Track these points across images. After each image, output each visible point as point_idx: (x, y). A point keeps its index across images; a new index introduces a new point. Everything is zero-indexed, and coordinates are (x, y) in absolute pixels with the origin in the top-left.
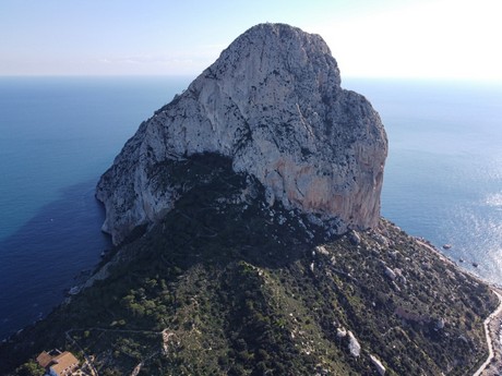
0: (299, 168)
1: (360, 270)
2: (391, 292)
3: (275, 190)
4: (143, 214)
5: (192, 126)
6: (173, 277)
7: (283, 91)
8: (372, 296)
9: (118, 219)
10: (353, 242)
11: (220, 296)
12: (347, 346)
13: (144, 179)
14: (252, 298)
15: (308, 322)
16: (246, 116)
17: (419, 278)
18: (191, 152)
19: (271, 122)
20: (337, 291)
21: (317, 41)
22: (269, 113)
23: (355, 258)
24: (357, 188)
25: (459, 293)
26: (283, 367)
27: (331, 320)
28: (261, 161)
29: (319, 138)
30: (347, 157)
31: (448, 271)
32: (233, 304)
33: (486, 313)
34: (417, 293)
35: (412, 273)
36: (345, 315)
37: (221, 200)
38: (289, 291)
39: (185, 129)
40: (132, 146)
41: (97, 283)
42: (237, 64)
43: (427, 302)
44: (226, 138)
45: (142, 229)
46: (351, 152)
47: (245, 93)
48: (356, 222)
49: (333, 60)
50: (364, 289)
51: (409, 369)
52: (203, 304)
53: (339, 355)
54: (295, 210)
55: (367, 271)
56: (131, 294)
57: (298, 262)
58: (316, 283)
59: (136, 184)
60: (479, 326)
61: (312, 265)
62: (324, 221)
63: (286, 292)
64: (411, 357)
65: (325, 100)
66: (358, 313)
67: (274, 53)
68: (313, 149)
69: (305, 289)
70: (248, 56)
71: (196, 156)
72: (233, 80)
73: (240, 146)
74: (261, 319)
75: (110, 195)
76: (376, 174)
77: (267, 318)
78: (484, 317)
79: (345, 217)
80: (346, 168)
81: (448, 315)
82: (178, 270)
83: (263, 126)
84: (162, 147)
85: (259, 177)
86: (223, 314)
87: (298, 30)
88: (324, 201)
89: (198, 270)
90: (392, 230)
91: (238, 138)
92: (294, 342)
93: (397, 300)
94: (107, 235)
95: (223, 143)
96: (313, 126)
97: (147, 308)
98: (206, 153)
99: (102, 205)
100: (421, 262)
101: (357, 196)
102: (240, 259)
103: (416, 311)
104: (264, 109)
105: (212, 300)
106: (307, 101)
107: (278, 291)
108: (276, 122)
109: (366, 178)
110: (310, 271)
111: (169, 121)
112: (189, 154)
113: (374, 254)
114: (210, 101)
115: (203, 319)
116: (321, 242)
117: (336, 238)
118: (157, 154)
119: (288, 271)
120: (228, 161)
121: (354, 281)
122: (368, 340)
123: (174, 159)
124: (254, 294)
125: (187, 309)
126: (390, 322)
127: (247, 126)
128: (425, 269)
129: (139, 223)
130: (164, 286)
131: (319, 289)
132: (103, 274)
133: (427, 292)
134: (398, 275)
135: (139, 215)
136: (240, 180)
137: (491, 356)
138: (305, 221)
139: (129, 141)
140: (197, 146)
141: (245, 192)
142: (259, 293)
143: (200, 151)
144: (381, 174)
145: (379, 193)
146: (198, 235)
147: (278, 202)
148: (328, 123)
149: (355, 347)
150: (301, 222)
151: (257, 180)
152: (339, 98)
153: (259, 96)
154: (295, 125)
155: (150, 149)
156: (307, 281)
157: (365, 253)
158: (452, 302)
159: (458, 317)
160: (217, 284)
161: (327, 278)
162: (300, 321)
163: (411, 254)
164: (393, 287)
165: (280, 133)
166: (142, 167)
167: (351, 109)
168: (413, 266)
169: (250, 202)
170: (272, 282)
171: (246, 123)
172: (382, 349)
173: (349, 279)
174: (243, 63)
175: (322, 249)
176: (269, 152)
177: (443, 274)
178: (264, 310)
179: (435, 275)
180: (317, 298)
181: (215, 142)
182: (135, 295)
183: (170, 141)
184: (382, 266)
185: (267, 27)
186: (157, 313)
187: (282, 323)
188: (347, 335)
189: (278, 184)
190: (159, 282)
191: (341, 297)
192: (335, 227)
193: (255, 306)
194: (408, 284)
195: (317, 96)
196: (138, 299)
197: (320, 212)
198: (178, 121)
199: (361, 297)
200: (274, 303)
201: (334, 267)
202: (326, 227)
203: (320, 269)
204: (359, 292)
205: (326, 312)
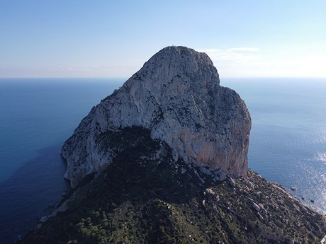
0: (194, 137)
1: (236, 205)
2: (257, 220)
3: (178, 151)
4: (92, 167)
5: (125, 109)
6: (111, 210)
7: (183, 87)
8: (245, 223)
9: (76, 169)
10: (231, 185)
11: (142, 223)
13: (93, 143)
14: (163, 224)
15: (201, 242)
16: (159, 103)
17: (275, 210)
18: (124, 126)
19: (176, 107)
20: (221, 219)
21: (204, 57)
22: (174, 101)
23: (232, 196)
24: (232, 150)
25: (303, 221)
27: (217, 240)
28: (169, 132)
29: (206, 117)
30: (225, 129)
31: (295, 205)
32: (151, 228)
33: (322, 234)
34: (274, 221)
35: (271, 207)
36: (227, 237)
37: (143, 157)
38: (189, 220)
39: (120, 111)
40: (86, 122)
41: (59, 214)
42: (154, 71)
43: (282, 227)
44: (146, 117)
45: (91, 177)
46: (228, 126)
47: (159, 88)
48: (232, 172)
49: (215, 69)
50: (239, 218)
52: (130, 228)
54: (192, 164)
55: (240, 206)
56: (82, 221)
57: (194, 199)
58: (207, 213)
59: (88, 147)
61: (204, 202)
62: (211, 172)
63: (187, 220)
65: (210, 93)
66: (235, 234)
67: (177, 64)
68: (203, 124)
69: (199, 218)
70: (161, 66)
71: (127, 129)
72: (152, 81)
73: (156, 122)
74: (170, 239)
75: (71, 154)
76: (244, 140)
77: (174, 238)
78: (321, 238)
79: (224, 168)
80: (224, 136)
81: (296, 236)
82: (114, 205)
83: (170, 109)
84: (106, 123)
85: (167, 142)
86: (144, 235)
87: (192, 50)
88: (211, 158)
89: (127, 205)
90: (256, 178)
91: (155, 117)
93: (261, 226)
94: (68, 181)
95: (145, 120)
96: (202, 110)
97: (93, 231)
98: (134, 127)
99: (65, 160)
100: (276, 199)
101: (232, 155)
102: (156, 197)
103: (274, 234)
104: (171, 99)
105: (136, 226)
106: (198, 93)
107: (181, 220)
108: (179, 107)
109: (238, 143)
110: (202, 205)
111: (110, 106)
112: (122, 127)
113: (244, 193)
114: (136, 93)
115: (130, 239)
116: (209, 186)
117: (219, 183)
118: (102, 128)
119: (188, 206)
120: (148, 132)
121: (232, 213)
123: (113, 130)
124: (165, 221)
125: (119, 232)
126: (257, 241)
127: (160, 110)
128: (279, 204)
129: (89, 173)
130: (105, 216)
131: (209, 218)
132: (63, 208)
133: (282, 220)
134: (261, 208)
135: (89, 168)
136: (155, 144)
138: (199, 171)
139: (84, 119)
140: (128, 122)
141: (159, 152)
142: (168, 221)
143: (130, 125)
144: (247, 140)
145: (246, 153)
146: (128, 181)
147: (180, 159)
148: (212, 107)
150: (196, 172)
151: (167, 145)
152: (219, 92)
153: (168, 91)
154: (191, 109)
155: (98, 124)
156: (200, 212)
157: (238, 193)
158: (299, 227)
159: (303, 237)
160: (140, 214)
161: (214, 211)
162: (196, 240)
163: (270, 194)
164: (258, 216)
165: (181, 114)
166: (92, 136)
167: (227, 99)
168: (271, 202)
169: (162, 159)
170: (176, 213)
171: (160, 108)
173: (228, 211)
174: (158, 70)
175: (210, 190)
176: (175, 126)
177: (291, 207)
178: (172, 232)
179: (286, 208)
180: (207, 224)
181: (139, 119)
182: (85, 222)
183: (110, 119)
184: (250, 202)
185: (173, 48)
186: (99, 235)
189: (181, 147)
190: (101, 213)
191: (223, 223)
192: (218, 176)
193: (165, 229)
194: (268, 214)
195: (205, 91)
196: (86, 225)
197: (208, 166)
198: (116, 106)
199: (237, 223)
200: (178, 228)
201: (219, 202)
202: (213, 176)
203: (209, 204)
204: (235, 220)
205: (213, 234)
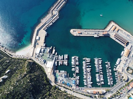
12: (5, 79)
26: (18, 93)
51: (7, 65)
53: (9, 80)
64: (3, 64)
92: (11, 92)
122: (1, 74)
149: (5, 77)
172: (3, 71)
187: (5, 97)
188: (2, 79)
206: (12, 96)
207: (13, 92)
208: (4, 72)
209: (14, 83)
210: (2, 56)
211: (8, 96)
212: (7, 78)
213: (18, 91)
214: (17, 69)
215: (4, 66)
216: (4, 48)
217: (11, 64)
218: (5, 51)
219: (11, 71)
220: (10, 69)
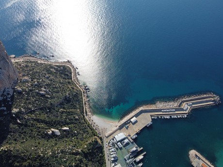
1: (33, 103)
8: (45, 108)
10: (20, 93)
12: (55, 135)
14: (13, 161)
15: (39, 143)
17: (50, 85)
20: (35, 120)
23: (27, 99)
27: (44, 132)
31: (51, 69)
33: (71, 76)
34: (54, 92)
35: (47, 85)
36: (45, 125)
38: (22, 141)
43: (59, 92)
50: (41, 109)
51: (72, 120)
53: (56, 140)
55: (36, 101)
57: (11, 125)
58: (26, 126)
60: (73, 83)
61: (19, 121)
62: (2, 96)
63: (22, 143)
64: (70, 115)
66: (47, 119)
69: (25, 132)
74: (27, 164)
77: (28, 161)
81: (66, 90)
90: (23, 69)
92: (44, 156)
93: (52, 101)
100: (45, 76)
103: (60, 99)
107: (19, 147)
109: (4, 62)
110: (19, 124)
113: (30, 90)
116: (9, 108)
117: (13, 97)
119: (12, 134)
121: (36, 110)
122: (57, 125)
124: (13, 159)
126: (57, 111)
128: (48, 78)
131: (29, 126)
133: (56, 88)
134: (45, 91)
137: (82, 91)
142: (15, 156)
149: (57, 132)
156: (23, 129)
157: (28, 93)
158: (63, 83)
161: (28, 119)
162: (37, 146)
163: (39, 76)
164: (47, 98)
170: (13, 146)
172: (62, 123)
173: (34, 111)
175: (15, 110)
177: (51, 73)
178: (23, 159)
179: (52, 77)
180: (32, 131)
184: (38, 93)
187: (34, 155)
188: (52, 131)
191: (38, 120)
193: (18, 162)
194: (49, 91)
199: (43, 112)
200: (23, 153)
201: (26, 112)
202: (5, 97)
203: (22, 119)
204: (41, 112)
205: (39, 132)
206: (40, 163)
207: (46, 160)
208: (62, 127)
209: (58, 150)
210: (78, 106)
211: (37, 158)
212: (57, 136)
213: (50, 164)
214: (76, 136)
215: (69, 118)
216: (88, 99)
217: (76, 123)
218: (85, 104)
219: (68, 131)
220: (70, 129)
